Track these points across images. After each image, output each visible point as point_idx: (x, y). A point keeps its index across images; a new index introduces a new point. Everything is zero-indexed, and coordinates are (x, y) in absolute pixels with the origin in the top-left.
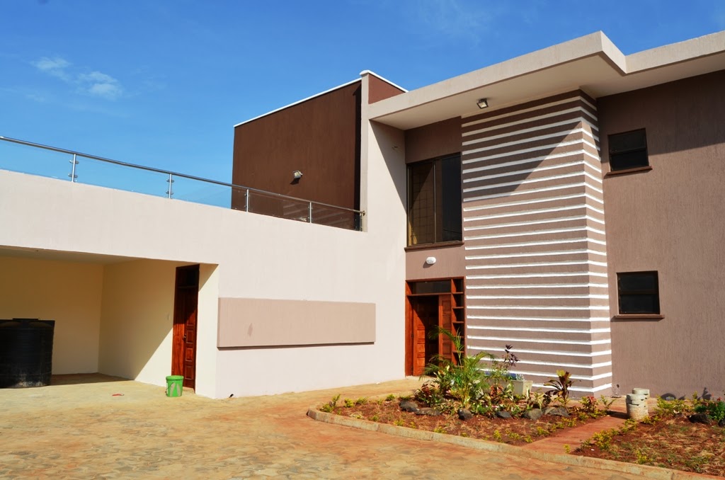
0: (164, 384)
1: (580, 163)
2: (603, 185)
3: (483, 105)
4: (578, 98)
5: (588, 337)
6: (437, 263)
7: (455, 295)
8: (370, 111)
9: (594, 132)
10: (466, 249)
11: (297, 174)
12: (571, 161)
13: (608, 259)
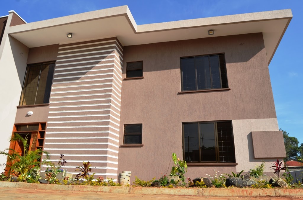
1: (112, 68)
2: (122, 83)
3: (70, 36)
4: (115, 40)
6: (34, 114)
7: (40, 132)
9: (121, 59)
10: (50, 107)
12: (108, 68)
13: (121, 117)
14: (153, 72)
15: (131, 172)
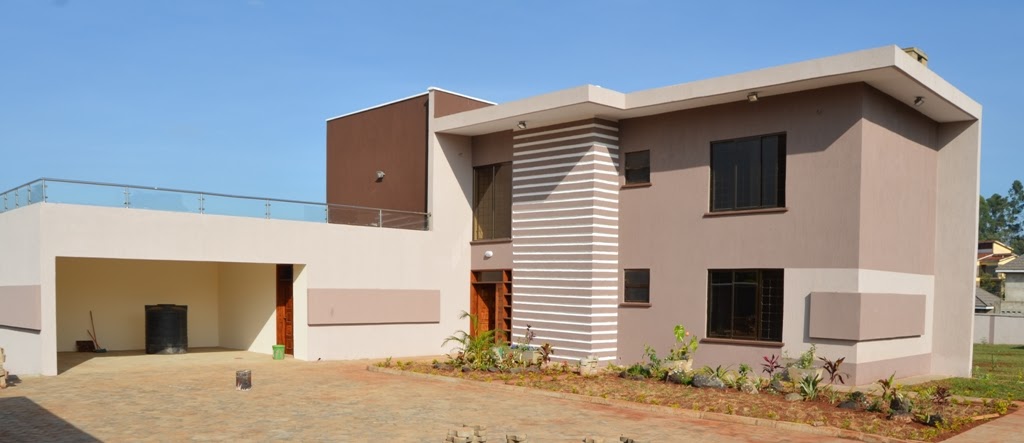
0: (271, 352)
1: (591, 180)
2: (619, 196)
3: (522, 126)
4: (592, 125)
6: (494, 256)
7: (505, 284)
8: (437, 124)
9: (611, 151)
10: (514, 245)
11: (381, 174)
13: (619, 258)
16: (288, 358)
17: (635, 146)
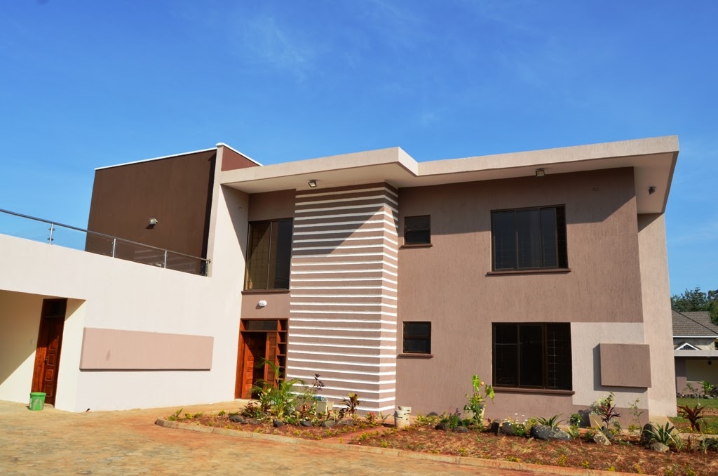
1: (380, 237)
2: (398, 254)
3: (313, 185)
4: (383, 188)
5: (377, 370)
6: (268, 305)
7: (280, 333)
8: (222, 177)
9: (394, 214)
10: (292, 296)
11: (152, 221)
12: (375, 236)
13: (398, 311)
14: (447, 236)
15: (410, 408)
16: (48, 409)
17: (416, 211)
